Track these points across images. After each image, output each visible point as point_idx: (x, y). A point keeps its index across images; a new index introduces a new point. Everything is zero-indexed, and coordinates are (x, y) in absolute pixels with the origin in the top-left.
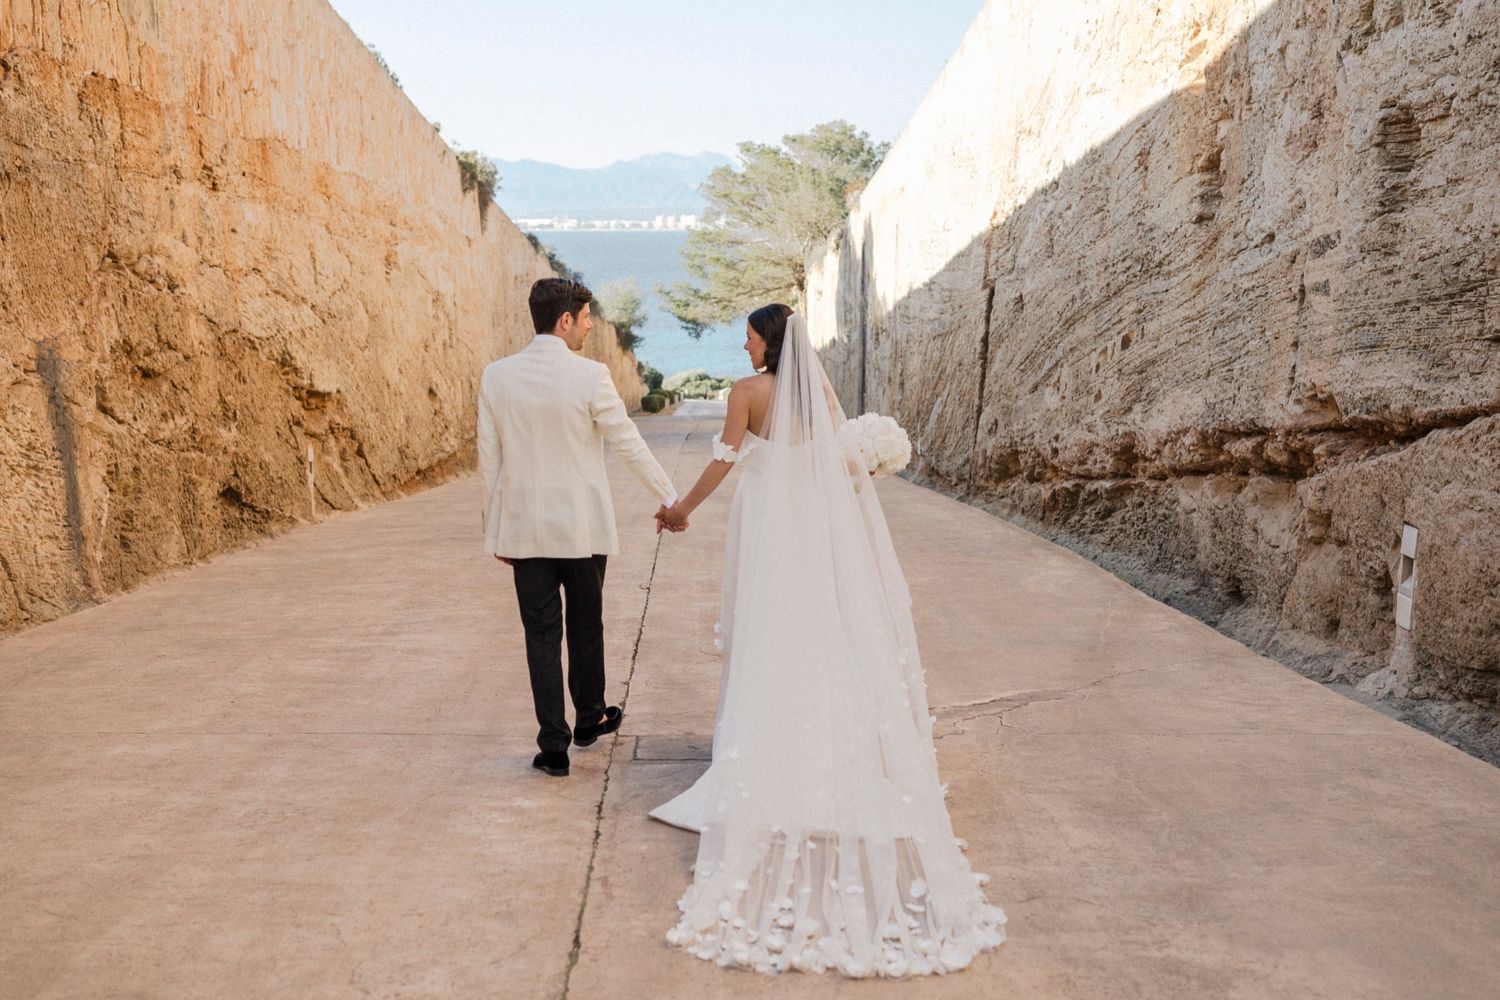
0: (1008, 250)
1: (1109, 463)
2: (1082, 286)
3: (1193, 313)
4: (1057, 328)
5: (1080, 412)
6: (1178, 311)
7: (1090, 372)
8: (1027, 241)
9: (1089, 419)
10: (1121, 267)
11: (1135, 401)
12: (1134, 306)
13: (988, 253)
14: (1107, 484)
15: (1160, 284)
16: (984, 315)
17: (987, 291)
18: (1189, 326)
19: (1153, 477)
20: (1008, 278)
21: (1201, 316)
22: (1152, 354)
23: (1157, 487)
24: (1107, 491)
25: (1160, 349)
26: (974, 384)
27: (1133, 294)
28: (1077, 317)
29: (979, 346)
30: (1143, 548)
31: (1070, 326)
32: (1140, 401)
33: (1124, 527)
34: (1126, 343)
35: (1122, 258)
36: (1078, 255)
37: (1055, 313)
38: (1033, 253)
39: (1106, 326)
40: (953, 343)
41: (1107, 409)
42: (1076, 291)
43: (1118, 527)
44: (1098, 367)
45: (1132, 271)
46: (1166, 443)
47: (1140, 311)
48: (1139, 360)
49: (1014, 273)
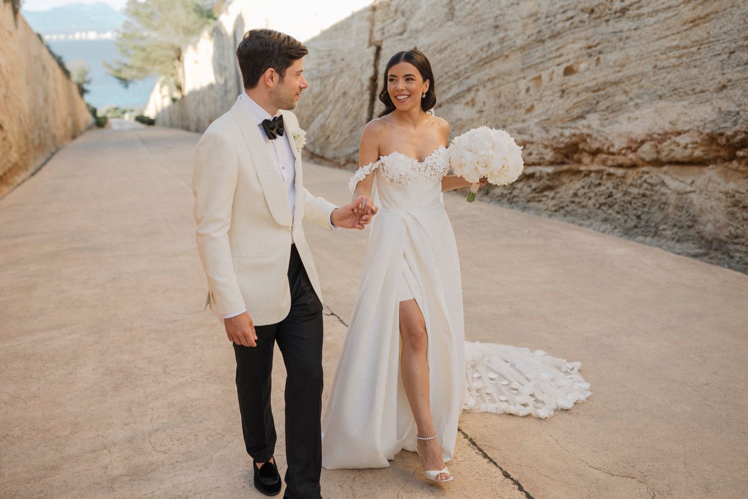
0: (394, 21)
1: (549, 155)
2: (502, 35)
3: (687, 42)
4: (467, 65)
5: (506, 120)
6: (658, 43)
7: (518, 93)
8: (419, 14)
9: (520, 125)
10: (560, 17)
11: (588, 112)
12: (583, 43)
13: (373, 25)
14: (550, 170)
15: (625, 25)
16: (372, 62)
17: (373, 49)
18: (677, 53)
19: (620, 166)
20: (400, 37)
21: (700, 44)
22: (613, 78)
23: (626, 174)
24: (548, 174)
25: (627, 72)
26: (362, 106)
27: (583, 34)
28: (495, 56)
29: (367, 83)
30: (610, 217)
31: (486, 63)
32: (595, 112)
33: (577, 200)
34: (569, 71)
35: (562, 10)
36: (495, 15)
37: (463, 56)
38: (427, 21)
39: (539, 60)
40: (335, 82)
41: (544, 117)
42: (494, 39)
43: (568, 200)
44: (528, 90)
45: (576, 19)
46: (643, 142)
47: (590, 47)
48: (595, 82)
49: (406, 35)
